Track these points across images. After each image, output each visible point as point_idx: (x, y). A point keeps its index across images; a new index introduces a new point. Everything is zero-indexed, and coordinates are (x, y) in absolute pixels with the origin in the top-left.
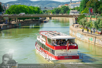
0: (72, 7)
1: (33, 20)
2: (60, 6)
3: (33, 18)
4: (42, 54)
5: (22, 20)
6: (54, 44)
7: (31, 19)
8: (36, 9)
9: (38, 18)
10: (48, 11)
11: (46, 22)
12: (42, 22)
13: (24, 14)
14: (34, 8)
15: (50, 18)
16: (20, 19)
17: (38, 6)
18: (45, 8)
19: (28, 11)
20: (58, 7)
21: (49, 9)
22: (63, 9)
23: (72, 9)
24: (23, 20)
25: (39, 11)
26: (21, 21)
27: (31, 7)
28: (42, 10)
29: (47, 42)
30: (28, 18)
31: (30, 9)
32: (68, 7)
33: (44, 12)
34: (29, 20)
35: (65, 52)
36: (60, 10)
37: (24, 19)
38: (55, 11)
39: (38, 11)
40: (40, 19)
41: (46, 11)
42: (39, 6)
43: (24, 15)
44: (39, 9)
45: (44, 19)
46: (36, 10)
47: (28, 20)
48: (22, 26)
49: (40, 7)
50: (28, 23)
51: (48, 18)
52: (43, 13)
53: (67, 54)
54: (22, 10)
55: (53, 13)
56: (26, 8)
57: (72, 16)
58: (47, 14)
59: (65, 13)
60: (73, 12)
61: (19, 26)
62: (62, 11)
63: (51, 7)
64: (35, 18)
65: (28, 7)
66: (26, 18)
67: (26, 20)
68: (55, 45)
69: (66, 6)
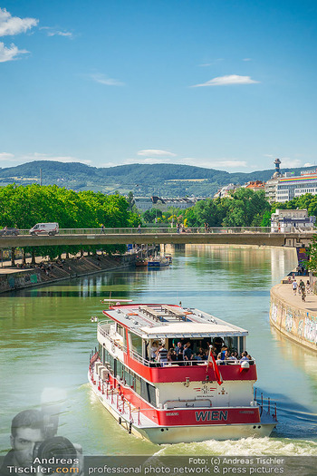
0: (281, 197)
1: (99, 258)
2: (225, 193)
3: (98, 247)
4: (110, 404)
5: (44, 255)
6: (153, 359)
7: (86, 254)
8: (110, 206)
9: (122, 248)
10: (169, 215)
11: (156, 266)
12: (137, 265)
13: (53, 226)
14: (102, 199)
15: (179, 247)
16: (35, 251)
17: (121, 191)
18: (155, 199)
19: (73, 213)
20: (217, 196)
21: (172, 205)
22: (240, 206)
23: (283, 207)
24: (48, 258)
25: (127, 216)
26: (39, 260)
27: (88, 194)
28: (140, 209)
29: (128, 352)
30: (74, 249)
31: (82, 206)
32: (263, 194)
33: (149, 217)
34: (79, 255)
35: (201, 393)
36: (226, 209)
37: (52, 251)
38: (203, 216)
39: (121, 216)
40: (131, 252)
41: (160, 214)
42: (124, 193)
43: (53, 233)
44: (124, 205)
45: (150, 253)
46: (111, 208)
47: (71, 256)
48: (45, 285)
49: (131, 195)
50: (73, 273)
51: (169, 246)
52: (144, 223)
53: (207, 403)
54: (46, 210)
55: (193, 222)
56: (62, 198)
57: (280, 240)
58: (164, 231)
59: (248, 222)
60: (286, 220)
61: (31, 287)
62: (236, 214)
63: (183, 193)
64: (105, 248)
65: (74, 196)
66: (62, 249)
67: (64, 256)
68: (158, 360)
69: (252, 192)
